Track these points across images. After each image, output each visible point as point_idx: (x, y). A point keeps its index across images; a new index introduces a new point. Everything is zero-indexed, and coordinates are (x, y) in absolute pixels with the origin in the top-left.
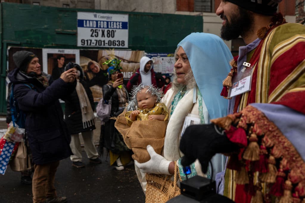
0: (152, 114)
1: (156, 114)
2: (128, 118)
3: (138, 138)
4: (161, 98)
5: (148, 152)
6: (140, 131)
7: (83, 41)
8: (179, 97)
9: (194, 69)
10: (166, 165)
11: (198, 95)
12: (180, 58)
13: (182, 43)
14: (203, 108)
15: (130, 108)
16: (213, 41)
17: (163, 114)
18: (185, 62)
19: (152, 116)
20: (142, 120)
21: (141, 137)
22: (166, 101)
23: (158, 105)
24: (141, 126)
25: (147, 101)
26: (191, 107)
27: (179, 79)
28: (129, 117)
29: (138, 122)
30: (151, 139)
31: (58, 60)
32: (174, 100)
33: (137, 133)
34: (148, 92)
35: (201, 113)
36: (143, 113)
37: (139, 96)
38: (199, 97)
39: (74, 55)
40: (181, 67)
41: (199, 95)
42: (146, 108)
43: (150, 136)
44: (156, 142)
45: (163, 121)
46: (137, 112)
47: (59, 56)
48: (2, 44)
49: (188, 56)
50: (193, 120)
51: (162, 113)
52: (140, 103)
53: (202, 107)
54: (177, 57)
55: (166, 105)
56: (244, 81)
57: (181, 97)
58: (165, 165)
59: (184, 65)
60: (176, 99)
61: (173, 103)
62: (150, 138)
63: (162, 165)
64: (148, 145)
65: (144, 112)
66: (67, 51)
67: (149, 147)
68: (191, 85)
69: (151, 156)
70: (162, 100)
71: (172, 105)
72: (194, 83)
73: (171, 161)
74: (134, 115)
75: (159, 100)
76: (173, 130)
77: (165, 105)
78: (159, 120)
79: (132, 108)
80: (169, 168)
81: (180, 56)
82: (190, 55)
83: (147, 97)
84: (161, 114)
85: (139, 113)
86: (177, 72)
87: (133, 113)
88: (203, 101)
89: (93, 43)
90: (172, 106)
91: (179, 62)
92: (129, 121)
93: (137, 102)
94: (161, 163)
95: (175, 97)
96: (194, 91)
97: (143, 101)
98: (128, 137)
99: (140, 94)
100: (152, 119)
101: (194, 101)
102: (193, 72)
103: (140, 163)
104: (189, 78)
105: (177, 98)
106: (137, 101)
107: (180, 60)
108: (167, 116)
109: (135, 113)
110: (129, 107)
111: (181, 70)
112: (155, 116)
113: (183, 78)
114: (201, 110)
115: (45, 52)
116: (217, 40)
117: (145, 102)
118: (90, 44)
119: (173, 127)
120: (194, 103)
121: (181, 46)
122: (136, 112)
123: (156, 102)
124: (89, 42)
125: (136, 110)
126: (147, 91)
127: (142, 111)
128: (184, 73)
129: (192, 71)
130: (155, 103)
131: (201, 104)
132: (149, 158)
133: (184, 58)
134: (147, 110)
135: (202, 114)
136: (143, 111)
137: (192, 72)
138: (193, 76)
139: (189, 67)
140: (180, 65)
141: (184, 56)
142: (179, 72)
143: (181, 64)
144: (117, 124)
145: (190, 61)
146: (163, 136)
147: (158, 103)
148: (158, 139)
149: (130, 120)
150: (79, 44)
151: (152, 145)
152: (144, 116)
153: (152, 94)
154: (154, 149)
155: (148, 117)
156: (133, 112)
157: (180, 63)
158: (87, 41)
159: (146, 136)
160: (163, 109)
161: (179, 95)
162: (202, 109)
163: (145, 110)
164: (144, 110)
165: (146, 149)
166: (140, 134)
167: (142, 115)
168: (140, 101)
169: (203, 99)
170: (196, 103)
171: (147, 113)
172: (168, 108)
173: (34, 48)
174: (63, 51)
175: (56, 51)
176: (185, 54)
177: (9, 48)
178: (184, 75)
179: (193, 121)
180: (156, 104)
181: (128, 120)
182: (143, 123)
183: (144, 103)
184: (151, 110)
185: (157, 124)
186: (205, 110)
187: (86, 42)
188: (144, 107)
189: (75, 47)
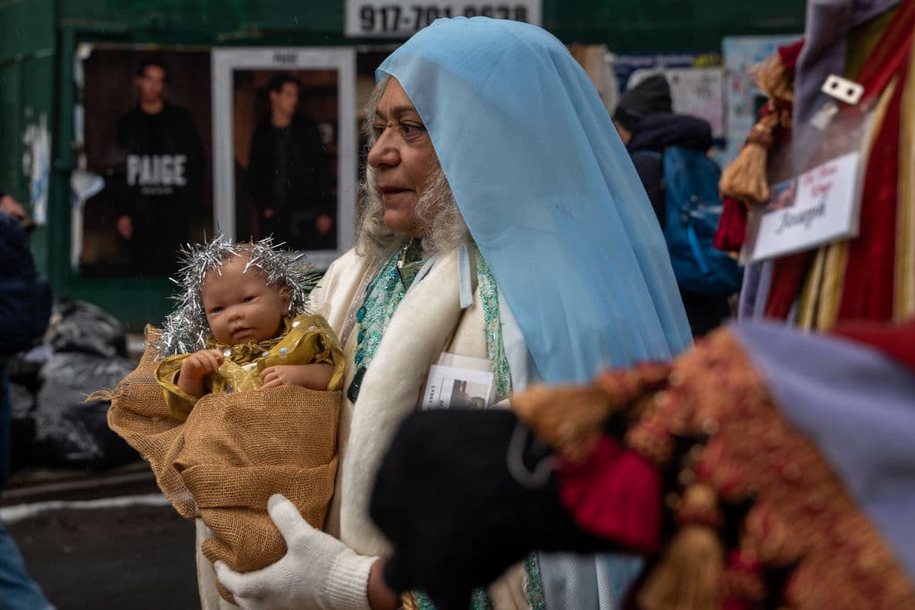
0: (277, 361)
1: (294, 360)
2: (168, 386)
3: (224, 467)
4: (308, 292)
5: (273, 524)
6: (235, 436)
7: (367, 13)
8: (391, 288)
9: (452, 172)
10: (355, 573)
11: (479, 277)
12: (390, 126)
13: (396, 64)
14: (503, 327)
15: (175, 344)
16: (523, 53)
17: (323, 362)
18: (410, 142)
19: (278, 369)
20: (232, 389)
21: (240, 464)
22: (327, 307)
23: (296, 324)
24: (234, 415)
25: (249, 309)
26: (452, 326)
27: (392, 214)
28: (176, 382)
29: (217, 401)
30: (281, 468)
31: (274, 96)
32: (366, 300)
33: (222, 448)
34: (253, 268)
35: (495, 348)
36: (232, 359)
37: (214, 287)
38: (484, 282)
39: (333, 74)
40: (397, 163)
41: (485, 276)
42: (245, 337)
43: (276, 456)
44: (304, 479)
45: (325, 389)
46: (212, 358)
47: (277, 79)
48: (59, 35)
49: (425, 120)
50: (463, 380)
51: (318, 356)
52: (218, 320)
53: (500, 325)
54: (379, 121)
55: (331, 321)
56: (824, 181)
57: (399, 286)
58: (351, 576)
59: (408, 153)
60: (373, 295)
61: (362, 314)
62: (279, 462)
63: (340, 575)
64: (271, 492)
65: (237, 358)
66: (310, 58)
67: (275, 503)
68: (447, 237)
69: (291, 540)
70: (314, 303)
71: (360, 321)
72: (456, 227)
73: (375, 558)
74: (199, 369)
75: (299, 303)
76: (379, 424)
77: (325, 324)
78: (308, 385)
79: (182, 345)
80: (368, 587)
81: (389, 116)
82: (431, 112)
83: (250, 289)
84: (313, 361)
85: (220, 362)
86: (382, 184)
87: (196, 362)
88: (501, 298)
89: (407, 21)
90: (357, 326)
91: (385, 142)
92: (173, 396)
93: (204, 317)
94: (334, 567)
95: (369, 289)
96: (462, 259)
97: (232, 311)
98: (180, 467)
99: (217, 277)
100: (281, 384)
101: (466, 301)
102: (452, 185)
103: (242, 572)
104: (434, 210)
105: (379, 293)
106: (203, 310)
107: (390, 136)
108: (340, 368)
109: (205, 361)
110: (170, 339)
111: (396, 176)
112: (292, 370)
113: (409, 208)
114: (496, 336)
115: (225, 62)
116: (540, 49)
117: (241, 314)
118: (395, 27)
119: (380, 410)
120: (463, 306)
121: (391, 77)
122: (205, 356)
123: (285, 312)
124: (391, 15)
125: (201, 347)
126: (248, 265)
127: (228, 354)
128: (412, 188)
129: (446, 181)
130: (283, 317)
131: (492, 313)
132: (279, 549)
133: (405, 128)
134: (252, 346)
135: (501, 351)
136: (233, 351)
137: (446, 183)
138: (449, 198)
139: (430, 162)
140: (390, 156)
141: (405, 118)
142: (391, 184)
143: (397, 152)
144: (119, 416)
145: (433, 137)
146: (329, 453)
147: (293, 314)
148: (310, 467)
149: (182, 394)
150: (354, 27)
151: (288, 495)
152: (242, 374)
153: (271, 277)
154: (298, 508)
155: (259, 377)
156: (194, 359)
157: (392, 145)
158: (384, 11)
159: (259, 458)
160: (318, 339)
161: (388, 278)
162: (500, 331)
163: (242, 346)
164: (239, 348)
165: (264, 512)
166: (237, 449)
167: (231, 369)
168: (218, 309)
169: (498, 289)
170: (473, 307)
171: (250, 361)
172: (340, 337)
173: (180, 48)
174: (292, 58)
175: (263, 59)
176: (413, 109)
177: (84, 51)
178: (408, 197)
179: (465, 383)
180: (286, 321)
181: (170, 392)
182: (243, 402)
183: (238, 318)
184: (268, 348)
185: (303, 404)
186: (512, 337)
187: (378, 18)
188: (237, 336)
189: (336, 38)
